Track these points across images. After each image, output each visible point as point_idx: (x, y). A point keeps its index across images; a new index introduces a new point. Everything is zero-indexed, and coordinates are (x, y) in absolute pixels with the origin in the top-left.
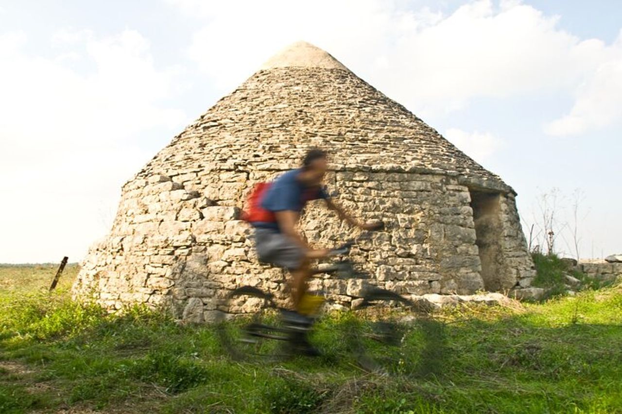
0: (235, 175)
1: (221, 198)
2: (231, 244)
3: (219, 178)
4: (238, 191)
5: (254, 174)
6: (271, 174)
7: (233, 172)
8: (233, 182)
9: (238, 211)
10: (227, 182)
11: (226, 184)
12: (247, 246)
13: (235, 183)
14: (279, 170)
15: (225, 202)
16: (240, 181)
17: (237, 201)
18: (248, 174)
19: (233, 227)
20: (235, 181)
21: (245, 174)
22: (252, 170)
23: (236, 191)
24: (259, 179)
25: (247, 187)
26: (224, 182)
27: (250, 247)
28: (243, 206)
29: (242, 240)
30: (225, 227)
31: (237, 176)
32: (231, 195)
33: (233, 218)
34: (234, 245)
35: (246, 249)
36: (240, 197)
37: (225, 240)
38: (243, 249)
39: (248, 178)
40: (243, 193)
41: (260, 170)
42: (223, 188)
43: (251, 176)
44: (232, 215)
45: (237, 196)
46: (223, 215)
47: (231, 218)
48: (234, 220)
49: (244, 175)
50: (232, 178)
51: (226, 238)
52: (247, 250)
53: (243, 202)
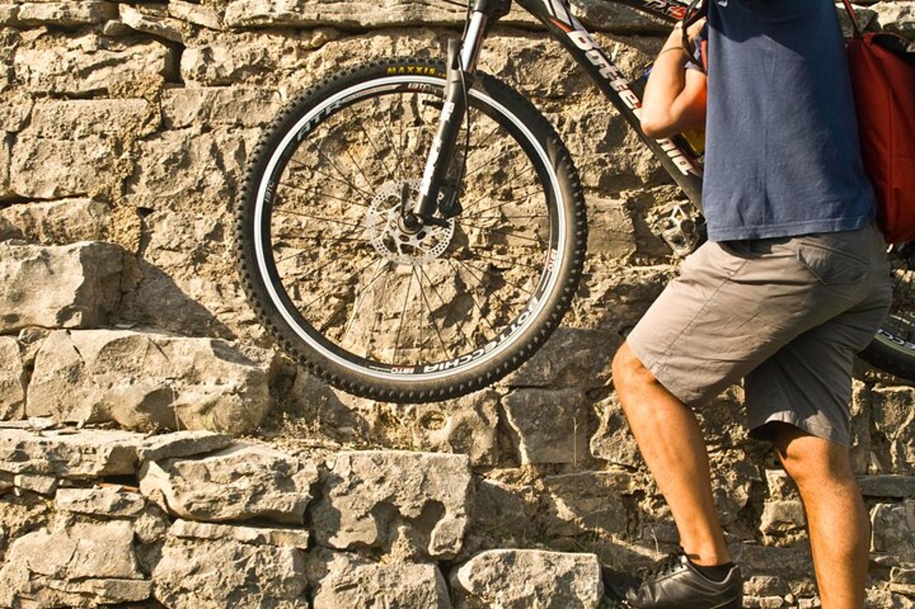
0: (101, 56)
1: (21, 189)
2: (51, 495)
3: (11, 74)
4: (118, 148)
5: (207, 54)
6: (303, 52)
7: (88, 41)
8: (89, 95)
9: (112, 267)
10: (56, 96)
11: (48, 107)
12: (150, 506)
13: (98, 105)
14: (351, 30)
15: (40, 211)
16: (129, 89)
17: (112, 206)
18: (177, 49)
19: (75, 373)
20: (102, 92)
21: (158, 49)
22: (197, 28)
23: (101, 150)
24: (236, 77)
25: (165, 125)
26: (36, 96)
27: (171, 517)
28: (144, 239)
29: (122, 467)
30: (29, 367)
31: (113, 63)
32: (76, 170)
33: (75, 320)
34: (65, 498)
35: (146, 525)
36: (128, 184)
37: (16, 467)
38: (119, 530)
39: (172, 76)
40: (144, 163)
41: (238, 29)
42: (31, 131)
43: (191, 59)
44: (67, 297)
45: (109, 178)
46: (18, 298)
47: (64, 314)
48: (85, 326)
49: (150, 58)
50: (85, 73)
51: (20, 454)
52: (148, 535)
53: (143, 212)
